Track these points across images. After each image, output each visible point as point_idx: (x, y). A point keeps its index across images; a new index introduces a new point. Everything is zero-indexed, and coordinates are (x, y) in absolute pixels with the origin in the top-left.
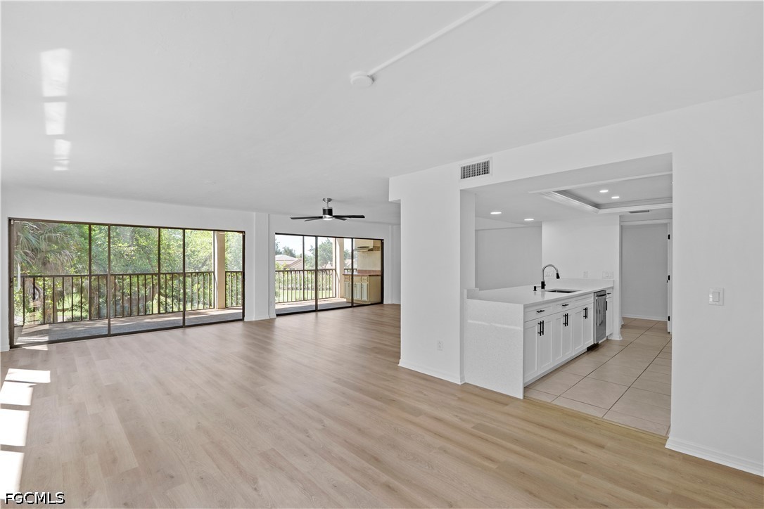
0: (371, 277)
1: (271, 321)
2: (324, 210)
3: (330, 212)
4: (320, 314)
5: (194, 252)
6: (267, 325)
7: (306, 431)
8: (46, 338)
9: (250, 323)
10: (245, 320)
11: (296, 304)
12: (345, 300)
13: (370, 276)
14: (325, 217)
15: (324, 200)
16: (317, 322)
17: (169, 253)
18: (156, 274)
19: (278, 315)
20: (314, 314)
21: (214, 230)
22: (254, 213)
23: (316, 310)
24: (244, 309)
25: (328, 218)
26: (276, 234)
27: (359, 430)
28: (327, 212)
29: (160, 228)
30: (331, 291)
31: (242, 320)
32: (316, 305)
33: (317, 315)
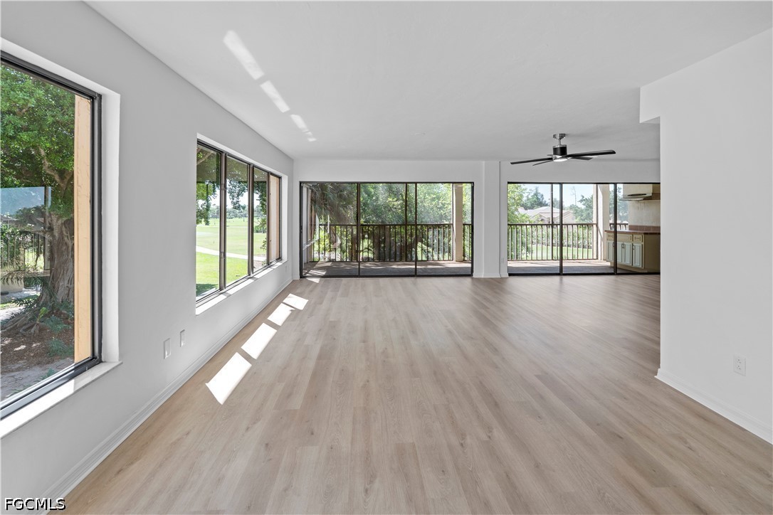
0: (647, 236)
1: (501, 281)
2: (555, 150)
3: (563, 151)
4: (566, 279)
5: (444, 205)
6: (495, 285)
7: (463, 436)
8: (324, 273)
9: (479, 280)
10: (474, 276)
11: (542, 264)
12: (609, 264)
13: (645, 234)
14: (556, 158)
15: (554, 136)
16: (561, 290)
17: (424, 206)
18: (413, 225)
19: (510, 275)
20: (557, 278)
21: (453, 183)
22: (484, 162)
23: (561, 272)
24: (472, 263)
25: (559, 160)
26: (509, 183)
27: (537, 466)
28: (559, 151)
29: (406, 183)
30: (590, 250)
31: (470, 275)
32: (561, 267)
33: (561, 280)
